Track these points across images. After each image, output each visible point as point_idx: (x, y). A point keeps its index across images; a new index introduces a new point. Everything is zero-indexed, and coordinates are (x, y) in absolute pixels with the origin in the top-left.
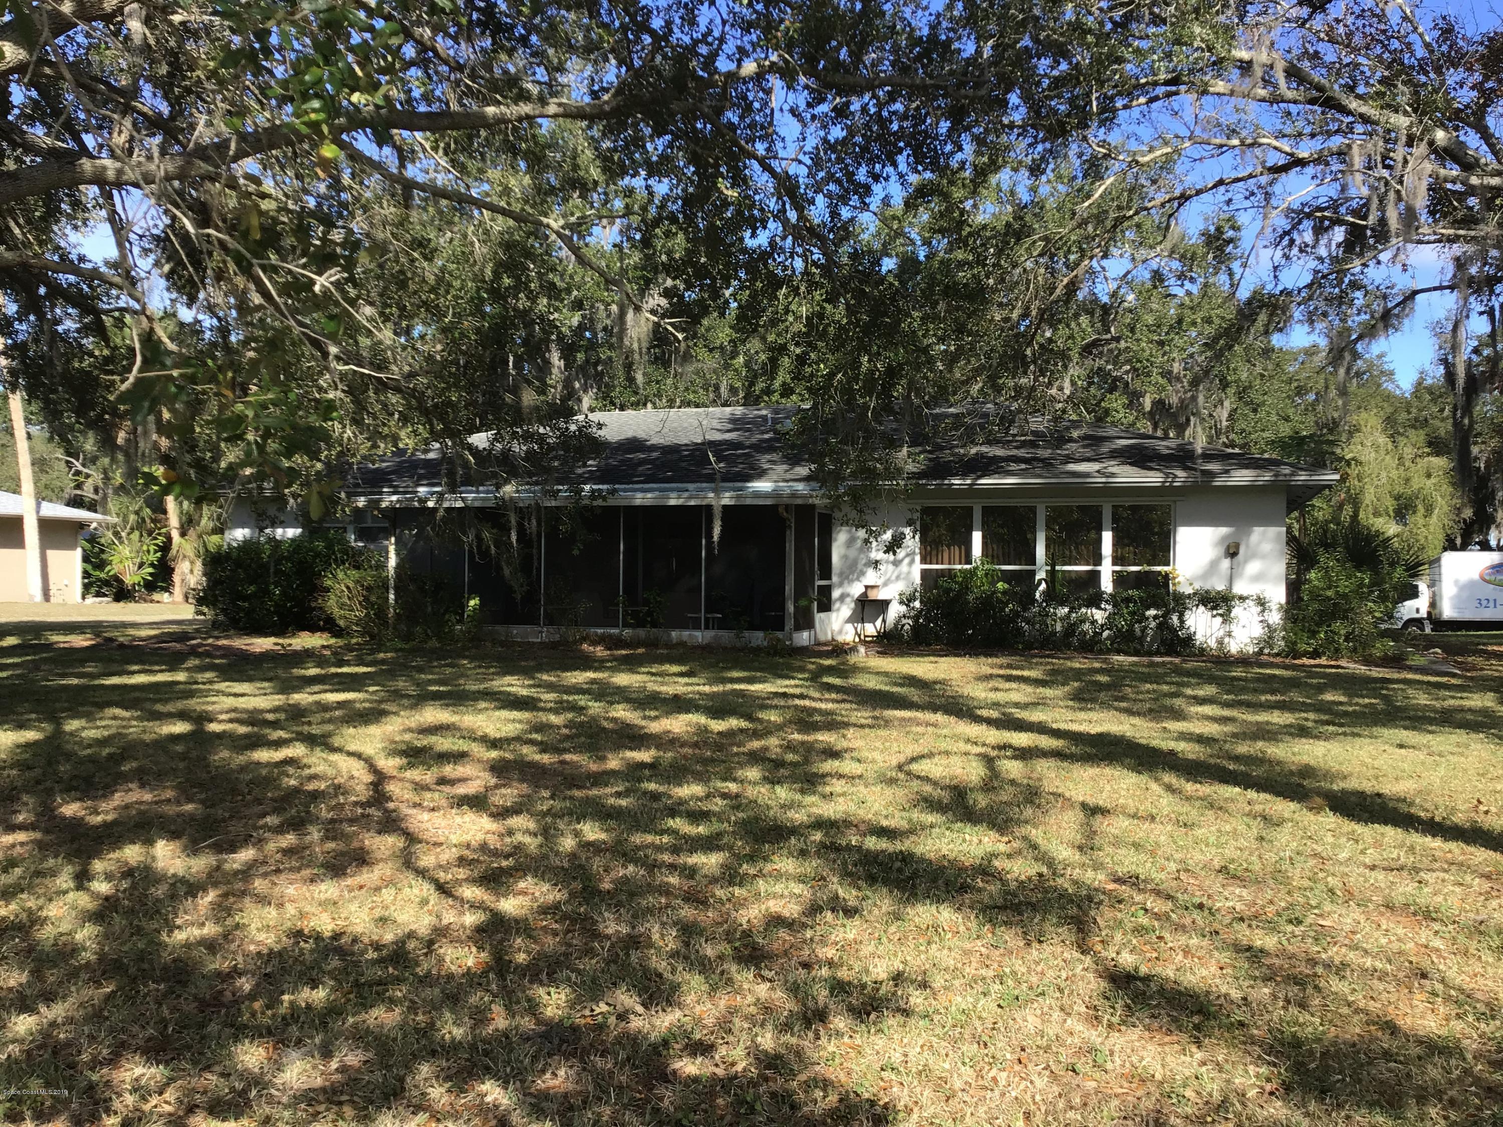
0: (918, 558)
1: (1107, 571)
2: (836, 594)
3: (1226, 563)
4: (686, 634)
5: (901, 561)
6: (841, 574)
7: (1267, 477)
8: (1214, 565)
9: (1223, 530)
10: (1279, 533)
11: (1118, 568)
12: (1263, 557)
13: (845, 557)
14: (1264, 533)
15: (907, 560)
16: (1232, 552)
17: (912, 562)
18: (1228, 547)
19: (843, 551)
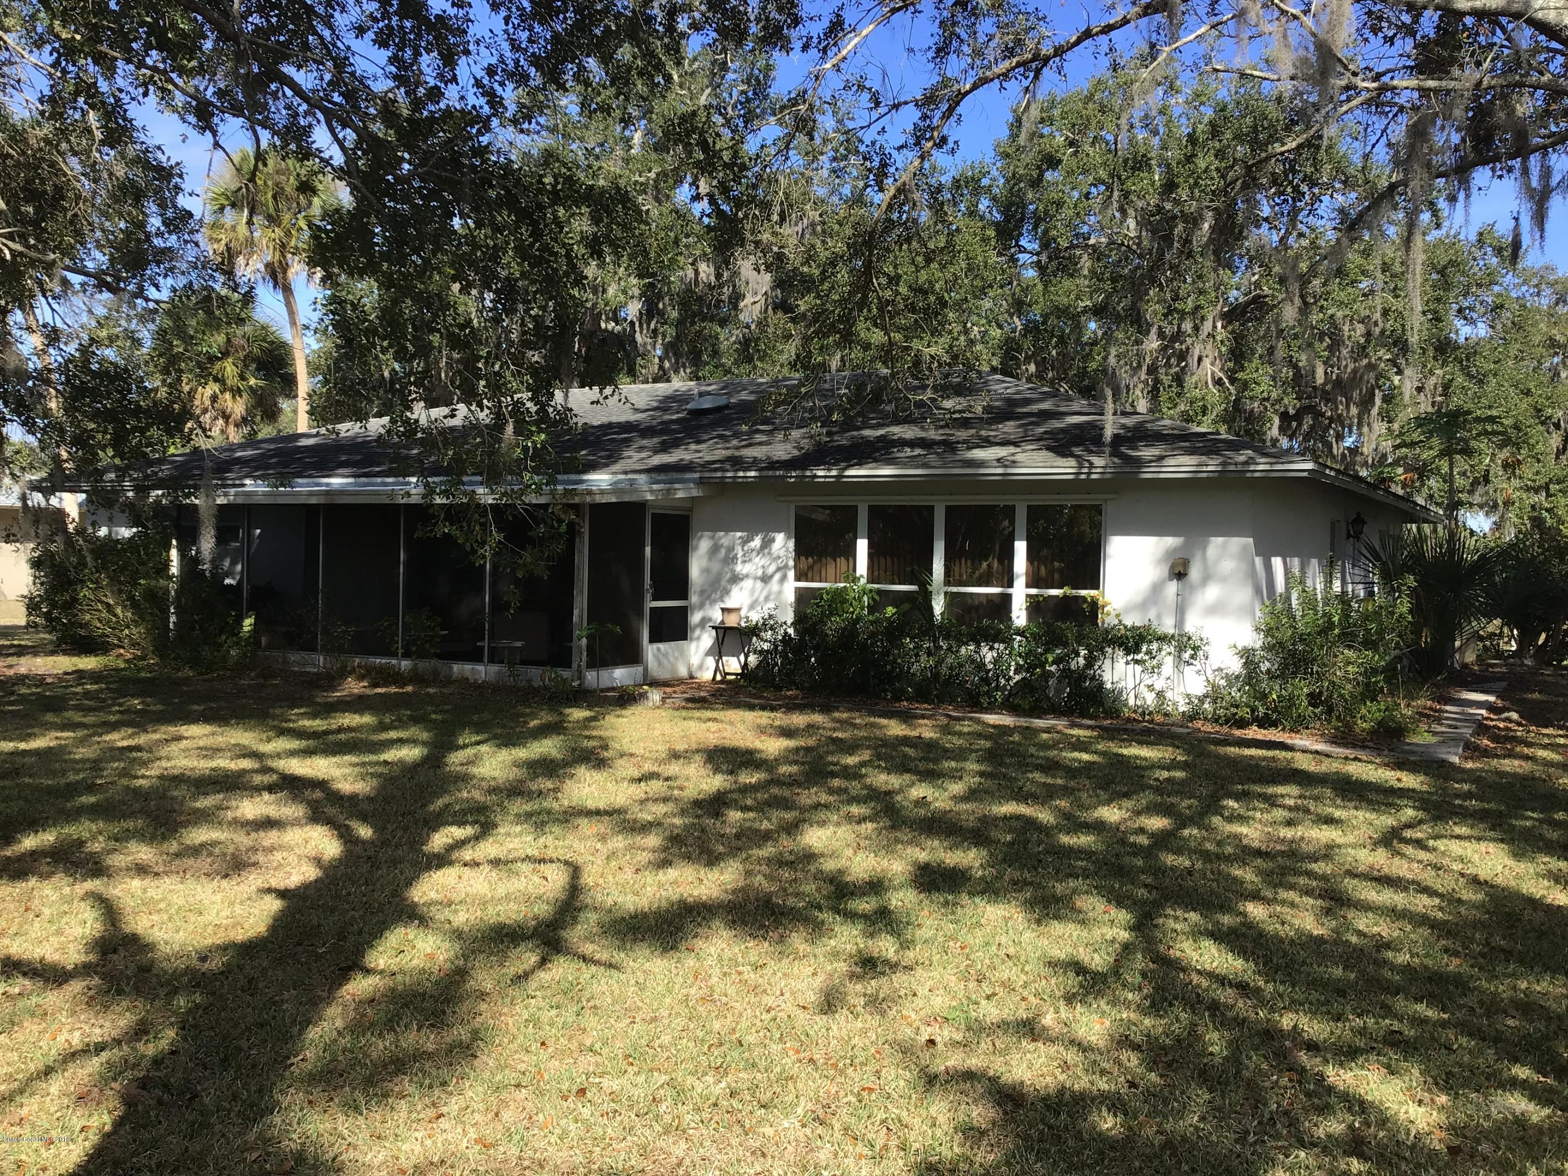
0: (791, 574)
1: (1020, 593)
2: (695, 618)
3: (1172, 587)
4: (468, 667)
5: (772, 576)
6: (702, 592)
7: (1212, 465)
8: (1157, 589)
9: (1170, 542)
10: (1245, 548)
11: (1033, 591)
12: (1223, 580)
13: (706, 571)
14: (1224, 545)
15: (777, 577)
16: (1179, 572)
17: (784, 578)
18: (1172, 567)
19: (704, 563)
